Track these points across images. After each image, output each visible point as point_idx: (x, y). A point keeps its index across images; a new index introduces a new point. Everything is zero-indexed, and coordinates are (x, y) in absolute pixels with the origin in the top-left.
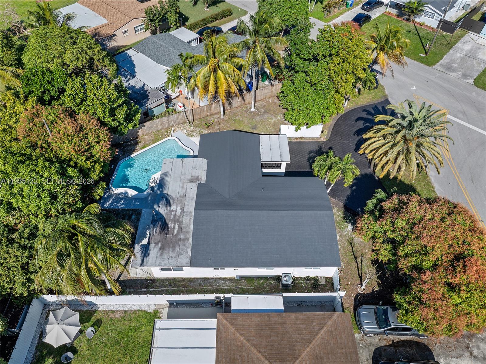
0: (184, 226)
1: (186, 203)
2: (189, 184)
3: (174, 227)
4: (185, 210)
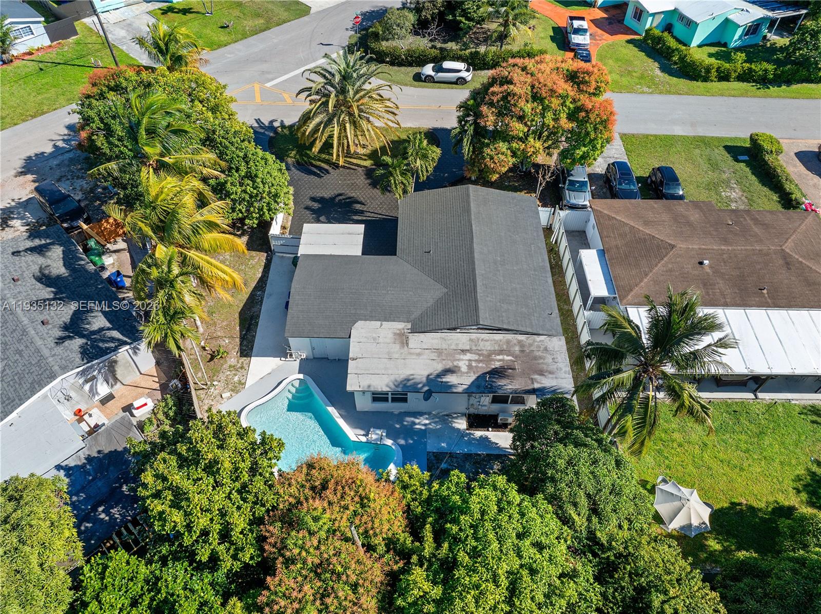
0: (497, 348)
1: (453, 347)
2: (410, 345)
3: (500, 360)
4: (468, 348)
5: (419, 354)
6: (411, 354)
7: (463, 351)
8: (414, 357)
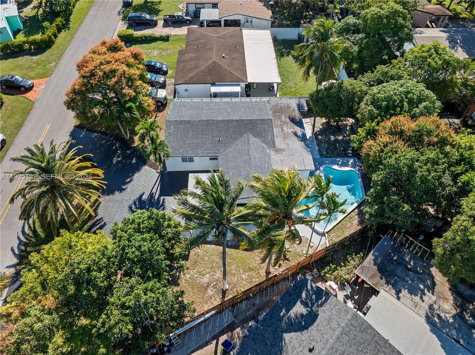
1: (281, 133)
2: (283, 147)
3: (285, 119)
4: (281, 129)
5: (288, 145)
6: (288, 147)
7: (282, 130)
8: (290, 146)
